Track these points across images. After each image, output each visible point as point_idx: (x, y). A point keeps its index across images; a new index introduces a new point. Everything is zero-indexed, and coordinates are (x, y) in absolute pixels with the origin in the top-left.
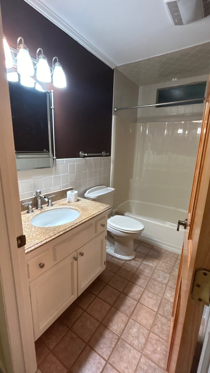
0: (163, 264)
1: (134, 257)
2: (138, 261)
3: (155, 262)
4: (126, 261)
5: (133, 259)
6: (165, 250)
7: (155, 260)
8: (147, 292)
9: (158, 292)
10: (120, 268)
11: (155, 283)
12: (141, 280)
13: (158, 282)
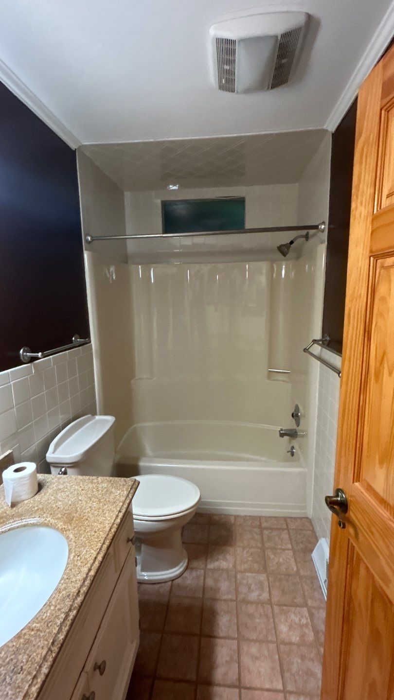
0: (245, 552)
1: (186, 561)
2: (196, 569)
3: (230, 554)
4: (173, 580)
5: (187, 568)
6: (236, 517)
7: (228, 548)
8: (245, 647)
9: (265, 632)
10: (168, 609)
11: (251, 609)
12: (221, 618)
13: (254, 605)
